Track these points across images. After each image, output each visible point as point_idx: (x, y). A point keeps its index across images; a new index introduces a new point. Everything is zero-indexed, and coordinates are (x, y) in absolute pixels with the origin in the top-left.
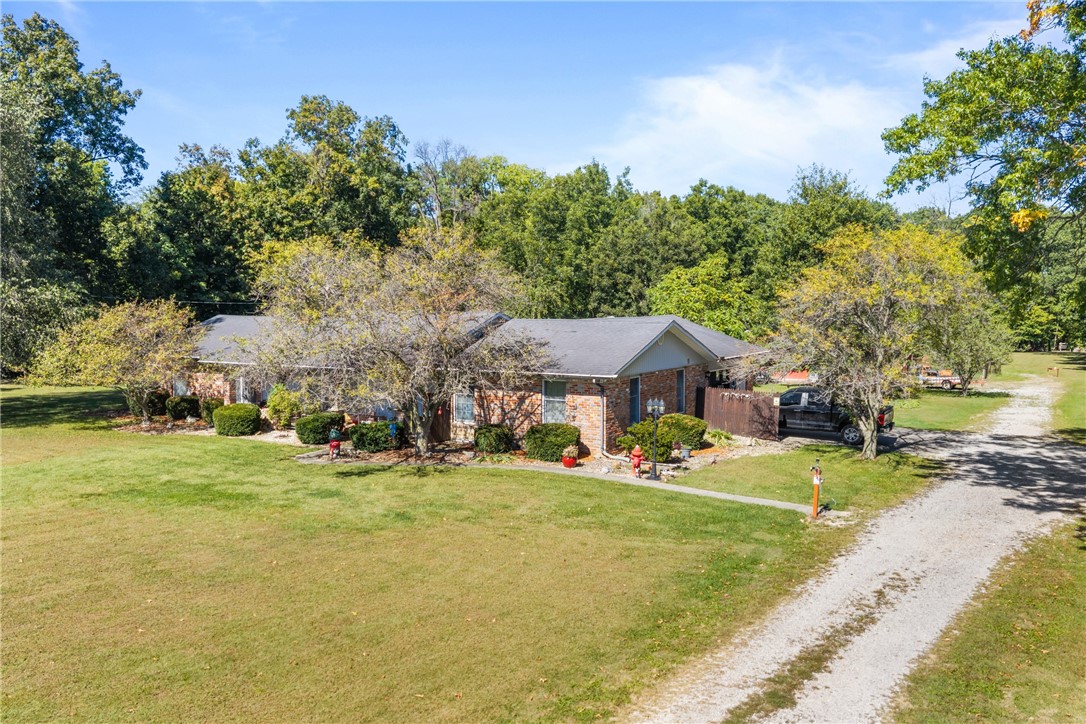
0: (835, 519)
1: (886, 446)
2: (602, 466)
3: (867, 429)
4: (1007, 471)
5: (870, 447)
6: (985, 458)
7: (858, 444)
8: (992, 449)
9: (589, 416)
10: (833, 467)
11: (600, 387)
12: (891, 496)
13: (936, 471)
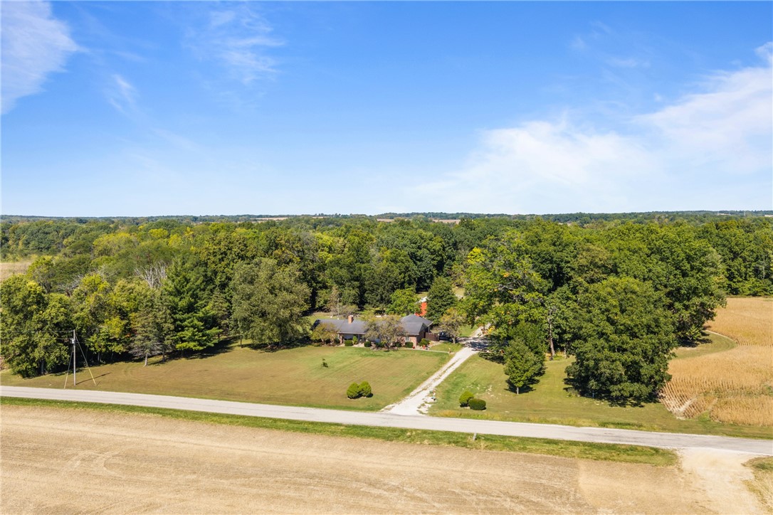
0: (452, 353)
1: (457, 341)
2: (418, 348)
3: (454, 339)
4: (473, 345)
5: (454, 342)
6: (471, 343)
7: (452, 342)
8: (472, 341)
9: (414, 340)
10: (449, 346)
11: (416, 336)
12: (458, 350)
13: (463, 345)
